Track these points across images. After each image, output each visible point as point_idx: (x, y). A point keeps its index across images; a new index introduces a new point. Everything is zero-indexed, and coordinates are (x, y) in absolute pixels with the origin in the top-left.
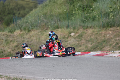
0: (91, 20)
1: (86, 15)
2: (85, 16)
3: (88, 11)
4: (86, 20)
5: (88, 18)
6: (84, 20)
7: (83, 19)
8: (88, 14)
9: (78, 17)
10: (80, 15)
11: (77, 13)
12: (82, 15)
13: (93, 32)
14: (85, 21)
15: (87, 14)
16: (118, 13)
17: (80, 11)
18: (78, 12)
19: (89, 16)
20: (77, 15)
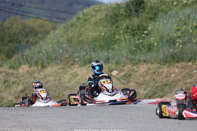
0: (145, 50)
1: (138, 42)
2: (136, 44)
3: (140, 36)
4: (137, 50)
5: (141, 47)
6: (135, 50)
7: (132, 49)
8: (141, 41)
9: (123, 44)
10: (128, 42)
11: (123, 39)
12: (130, 41)
13: (149, 69)
14: (135, 52)
15: (138, 40)
16: (190, 39)
17: (128, 36)
18: (124, 37)
19: (142, 43)
20: (122, 41)
